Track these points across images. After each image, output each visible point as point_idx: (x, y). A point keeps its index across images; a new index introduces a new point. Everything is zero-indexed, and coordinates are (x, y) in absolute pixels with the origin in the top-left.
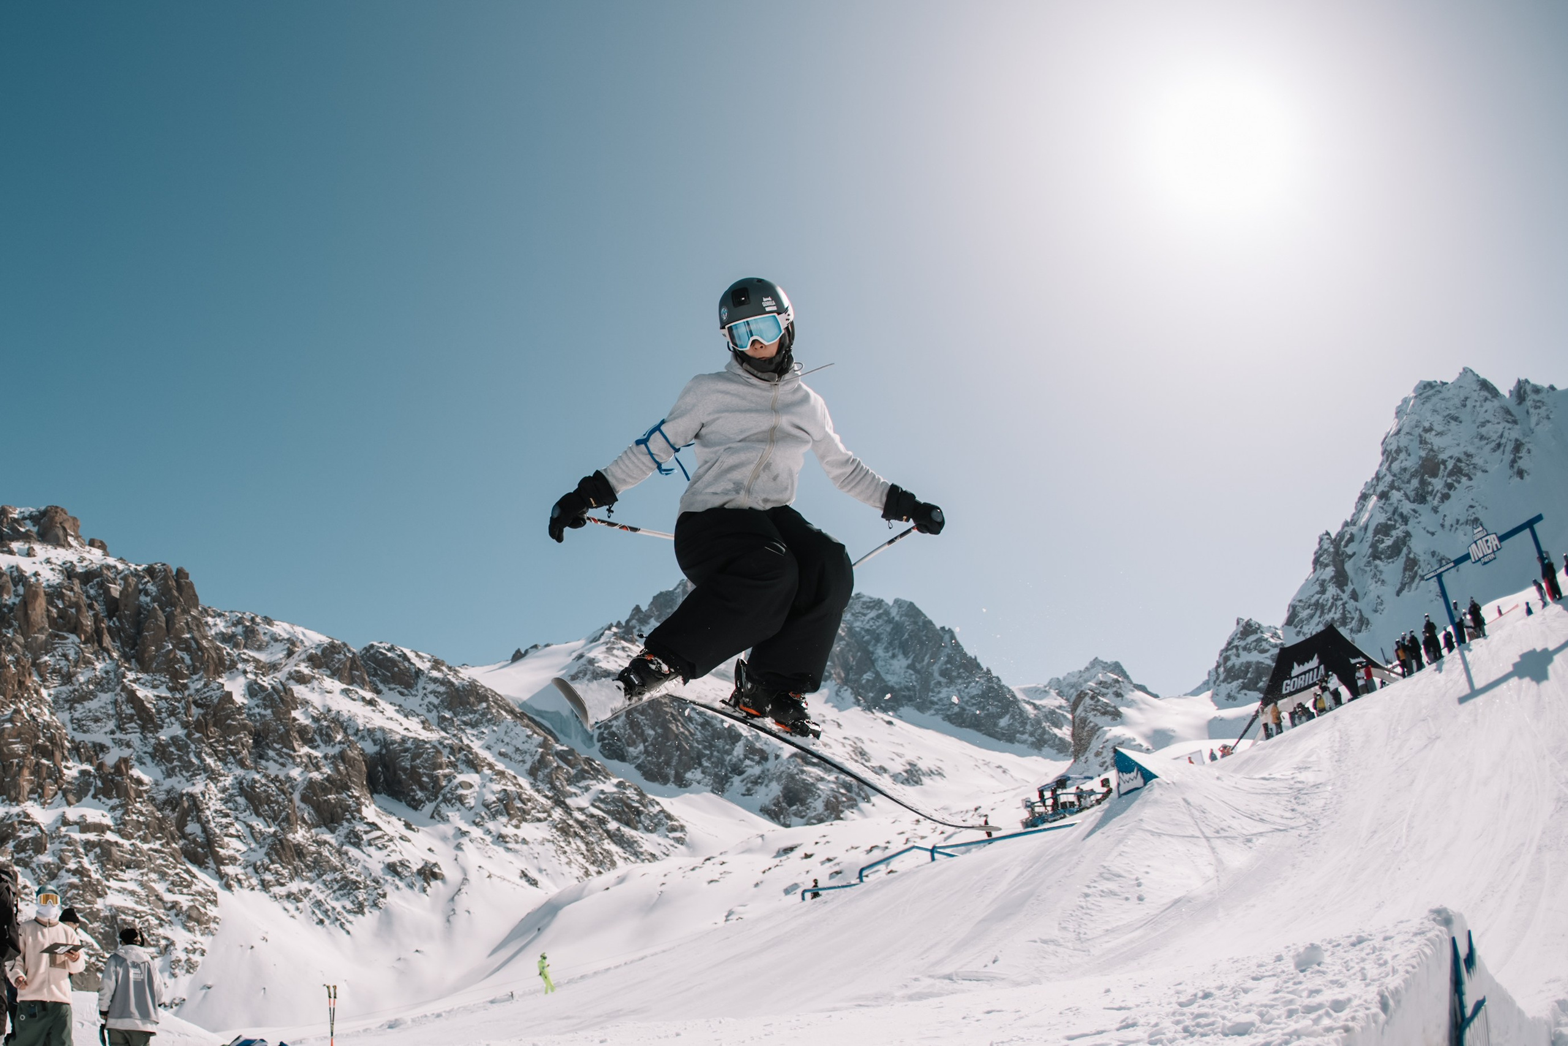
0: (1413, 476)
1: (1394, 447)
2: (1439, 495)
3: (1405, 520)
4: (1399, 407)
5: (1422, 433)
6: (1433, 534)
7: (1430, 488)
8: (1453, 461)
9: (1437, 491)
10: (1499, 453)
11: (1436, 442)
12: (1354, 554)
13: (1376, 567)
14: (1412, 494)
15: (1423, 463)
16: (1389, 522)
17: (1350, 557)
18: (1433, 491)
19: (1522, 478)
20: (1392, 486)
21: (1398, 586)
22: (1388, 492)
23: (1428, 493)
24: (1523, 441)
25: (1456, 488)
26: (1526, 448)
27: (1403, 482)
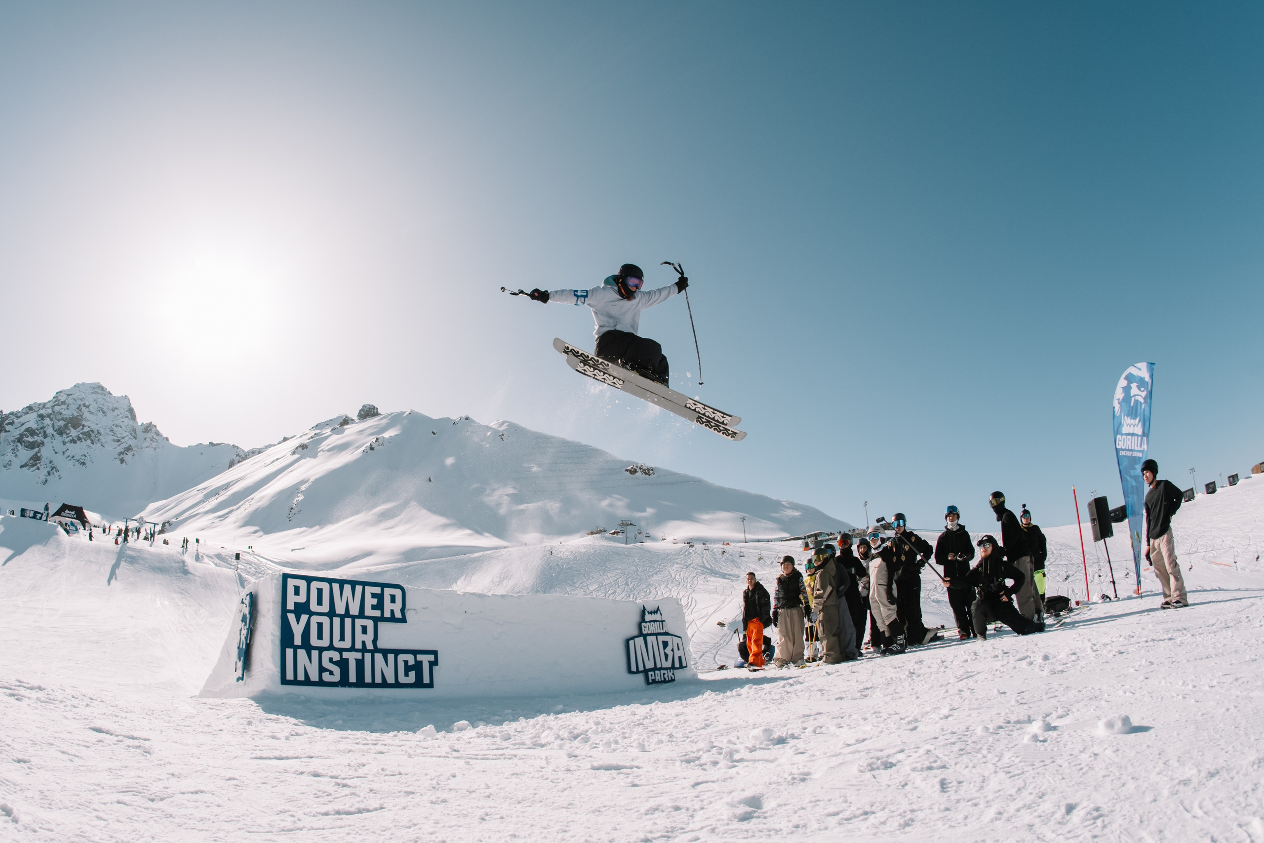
0: (62, 419)
1: (63, 399)
2: (71, 438)
3: (45, 436)
4: (79, 384)
5: (82, 406)
6: (56, 453)
7: (68, 432)
8: (89, 429)
9: (71, 436)
10: (116, 444)
11: (86, 415)
12: (9, 431)
13: (17, 446)
14: (56, 427)
15: (72, 418)
16: (36, 431)
17: (6, 431)
18: (69, 434)
19: (122, 463)
20: (49, 416)
21: (23, 463)
22: (45, 417)
23: (65, 433)
24: (134, 449)
25: (82, 442)
26: (133, 453)
27: (56, 418)
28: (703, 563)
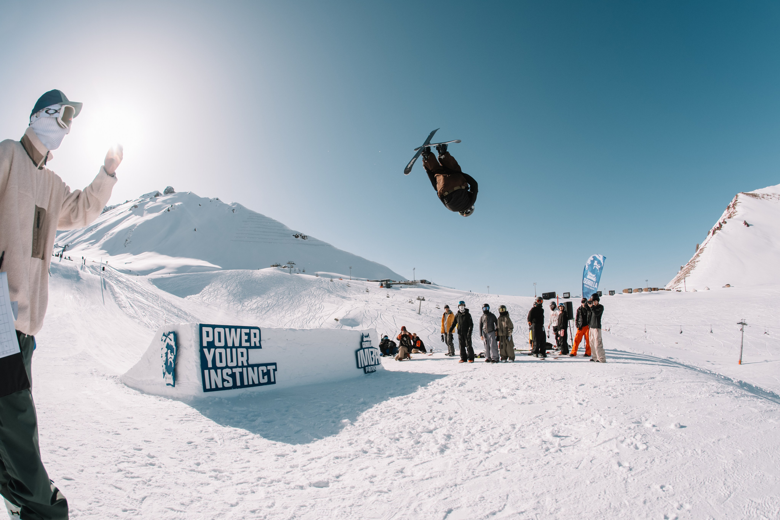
28: (328, 287)
